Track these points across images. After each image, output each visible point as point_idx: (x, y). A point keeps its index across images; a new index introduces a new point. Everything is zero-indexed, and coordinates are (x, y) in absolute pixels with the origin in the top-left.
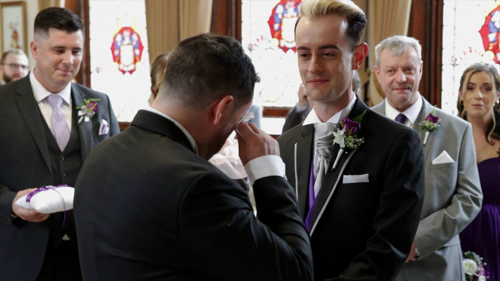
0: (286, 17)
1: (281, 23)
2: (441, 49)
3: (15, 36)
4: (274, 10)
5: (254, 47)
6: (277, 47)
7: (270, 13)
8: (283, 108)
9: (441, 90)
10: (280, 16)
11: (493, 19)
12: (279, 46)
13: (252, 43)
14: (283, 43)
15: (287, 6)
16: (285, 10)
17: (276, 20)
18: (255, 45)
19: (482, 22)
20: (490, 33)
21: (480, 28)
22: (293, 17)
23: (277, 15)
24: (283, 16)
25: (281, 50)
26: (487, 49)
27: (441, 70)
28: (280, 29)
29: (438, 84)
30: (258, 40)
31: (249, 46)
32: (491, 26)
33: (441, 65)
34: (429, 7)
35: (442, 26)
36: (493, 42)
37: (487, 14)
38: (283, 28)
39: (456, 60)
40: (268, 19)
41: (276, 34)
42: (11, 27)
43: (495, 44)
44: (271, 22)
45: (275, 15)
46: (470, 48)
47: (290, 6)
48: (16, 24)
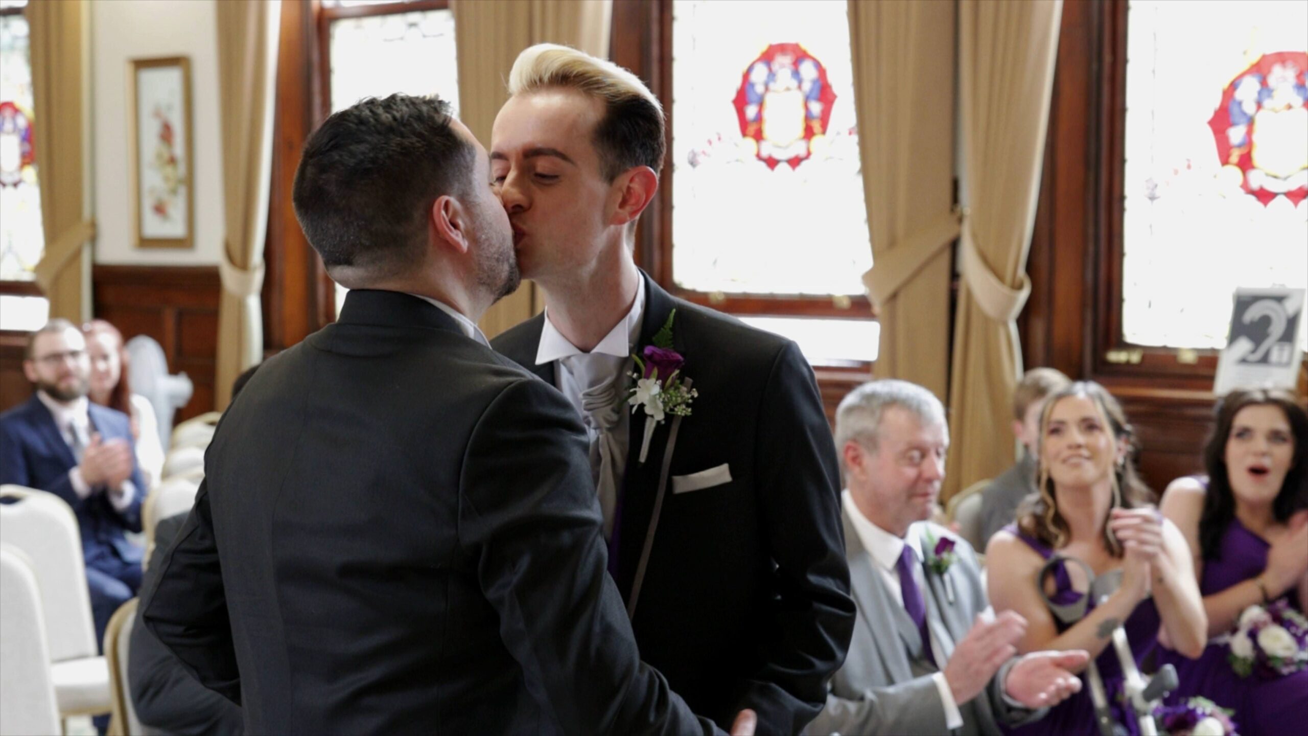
0: (774, 91)
1: (761, 104)
2: (1123, 161)
3: (166, 134)
4: (746, 76)
5: (701, 158)
6: (755, 159)
7: (738, 83)
8: (765, 295)
9: (1121, 255)
10: (760, 89)
11: (1239, 95)
12: (759, 157)
13: (698, 150)
14: (767, 149)
15: (775, 66)
16: (772, 75)
17: (751, 96)
18: (704, 153)
19: (1216, 102)
20: (1232, 125)
21: (1210, 115)
22: (788, 89)
23: (752, 85)
24: (767, 89)
25: (763, 165)
26: (1225, 161)
27: (1122, 210)
28: (759, 118)
29: (1116, 240)
30: (710, 142)
31: (691, 156)
32: (1234, 110)
33: (1122, 198)
34: (1095, 66)
35: (1123, 110)
36: (1239, 146)
37: (1226, 85)
38: (766, 114)
39: (1156, 186)
40: (733, 95)
41: (752, 129)
42: (157, 114)
43: (1244, 151)
44: (741, 101)
45: (748, 87)
46: (1188, 160)
47: (782, 66)
48: (170, 107)
